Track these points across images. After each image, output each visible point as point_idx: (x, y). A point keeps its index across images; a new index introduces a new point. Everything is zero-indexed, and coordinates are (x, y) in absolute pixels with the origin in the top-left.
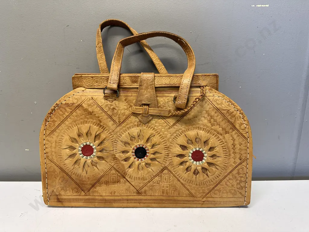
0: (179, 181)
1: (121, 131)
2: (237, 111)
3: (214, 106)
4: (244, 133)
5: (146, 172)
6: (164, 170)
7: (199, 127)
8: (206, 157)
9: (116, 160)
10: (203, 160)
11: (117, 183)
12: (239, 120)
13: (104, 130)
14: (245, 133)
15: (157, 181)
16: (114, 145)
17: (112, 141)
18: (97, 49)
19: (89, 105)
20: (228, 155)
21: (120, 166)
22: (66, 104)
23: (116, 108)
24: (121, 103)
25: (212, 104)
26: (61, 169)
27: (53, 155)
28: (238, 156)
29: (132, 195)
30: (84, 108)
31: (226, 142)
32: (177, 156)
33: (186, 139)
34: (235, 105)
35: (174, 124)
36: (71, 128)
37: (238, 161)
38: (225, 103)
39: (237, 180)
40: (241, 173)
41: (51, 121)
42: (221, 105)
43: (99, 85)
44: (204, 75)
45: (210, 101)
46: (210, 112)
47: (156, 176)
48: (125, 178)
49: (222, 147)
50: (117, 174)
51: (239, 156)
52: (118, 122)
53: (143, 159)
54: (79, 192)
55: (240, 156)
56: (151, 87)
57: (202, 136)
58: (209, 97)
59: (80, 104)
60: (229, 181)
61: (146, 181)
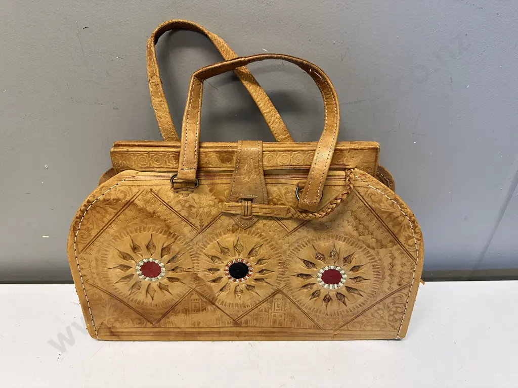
0: (300, 309)
1: (206, 239)
2: (406, 215)
3: (366, 204)
4: (411, 250)
5: (248, 297)
6: (276, 294)
7: (337, 236)
8: (345, 279)
9: (199, 280)
10: (340, 283)
11: (203, 310)
12: (406, 231)
13: (176, 239)
14: (414, 252)
15: (265, 308)
16: (194, 260)
17: (191, 255)
18: (150, 86)
19: (147, 202)
20: (380, 277)
21: (206, 288)
22: (104, 200)
23: (195, 205)
24: (203, 197)
25: (363, 200)
26: (110, 294)
27: (95, 278)
28: (396, 280)
29: (226, 326)
30: (139, 207)
31: (380, 260)
32: (298, 276)
33: (315, 252)
34: (404, 207)
35: (295, 230)
36: (119, 239)
37: (396, 287)
38: (386, 201)
39: (390, 311)
40: (398, 302)
41: (83, 230)
42: (379, 205)
43: (162, 166)
44: (353, 149)
45: (360, 195)
46: (358, 215)
47: (263, 302)
48: (214, 304)
49: (373, 266)
50: (202, 300)
51: (398, 281)
52: (199, 227)
53: (242, 279)
54: (143, 324)
55: (400, 281)
56: (255, 171)
57: (341, 250)
58: (359, 188)
59: (131, 201)
60: (378, 311)
61: (248, 309)
